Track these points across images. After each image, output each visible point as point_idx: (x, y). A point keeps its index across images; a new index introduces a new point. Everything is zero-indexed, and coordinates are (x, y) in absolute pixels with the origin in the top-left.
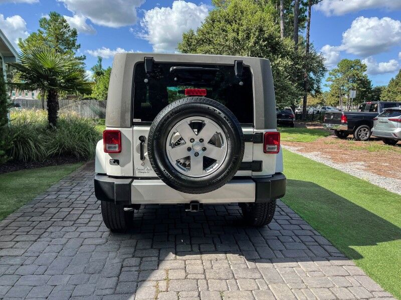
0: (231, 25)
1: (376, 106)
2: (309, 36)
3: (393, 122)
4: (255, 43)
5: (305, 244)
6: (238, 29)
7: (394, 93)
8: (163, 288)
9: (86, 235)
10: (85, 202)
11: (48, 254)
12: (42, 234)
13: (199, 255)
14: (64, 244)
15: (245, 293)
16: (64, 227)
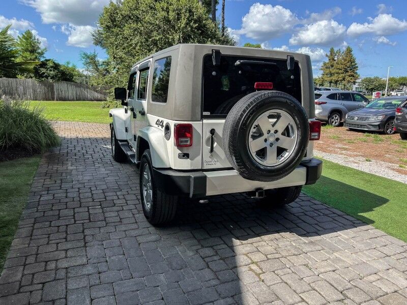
0: (160, 3)
2: (224, 19)
4: (186, 24)
5: (329, 217)
6: (167, 8)
8: (259, 271)
9: (133, 233)
10: (93, 200)
11: (115, 257)
12: (84, 238)
13: (258, 238)
14: (121, 246)
15: (325, 263)
16: (100, 228)
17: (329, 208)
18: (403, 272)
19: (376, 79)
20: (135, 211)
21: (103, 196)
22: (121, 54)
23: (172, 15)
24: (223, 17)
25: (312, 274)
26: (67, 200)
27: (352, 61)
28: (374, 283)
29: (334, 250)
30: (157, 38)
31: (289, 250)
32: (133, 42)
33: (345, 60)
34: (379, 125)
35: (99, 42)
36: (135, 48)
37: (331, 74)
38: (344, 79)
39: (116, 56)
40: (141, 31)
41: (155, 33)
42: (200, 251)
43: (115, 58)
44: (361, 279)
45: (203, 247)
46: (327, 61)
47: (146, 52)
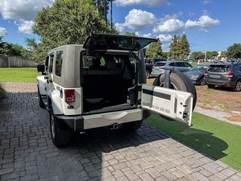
0: (72, 10)
1: (151, 60)
2: (112, 19)
3: (161, 69)
4: (88, 23)
6: (76, 13)
7: (152, 51)
8: (113, 170)
9: (44, 152)
10: (23, 132)
11: (30, 167)
12: (14, 157)
13: (116, 151)
14: (35, 160)
15: (150, 163)
16: (24, 150)
17: (159, 131)
18: (190, 166)
19: (200, 52)
20: (48, 138)
21: (30, 130)
22: (49, 40)
23: (79, 17)
24: (111, 17)
25: (141, 169)
26: (7, 133)
27: (186, 43)
28: (173, 173)
29: (157, 155)
30: (71, 31)
31: (132, 157)
32: (56, 33)
33: (183, 42)
34: (196, 80)
35: (36, 32)
36: (57, 36)
37: (175, 50)
38: (182, 53)
39: (45, 41)
40: (61, 26)
41: (69, 28)
42: (81, 161)
43: (44, 42)
44: (166, 171)
45: (84, 158)
46: (172, 42)
47: (64, 39)
